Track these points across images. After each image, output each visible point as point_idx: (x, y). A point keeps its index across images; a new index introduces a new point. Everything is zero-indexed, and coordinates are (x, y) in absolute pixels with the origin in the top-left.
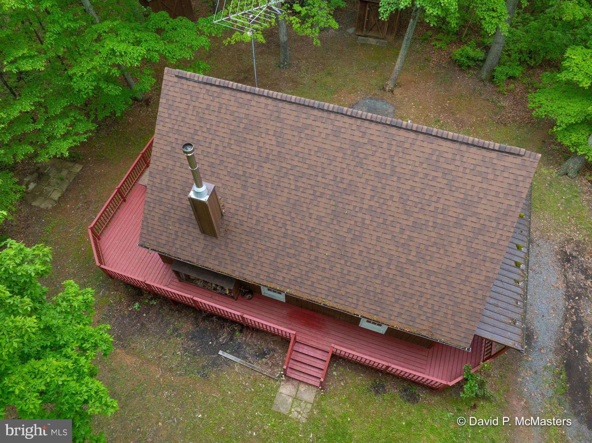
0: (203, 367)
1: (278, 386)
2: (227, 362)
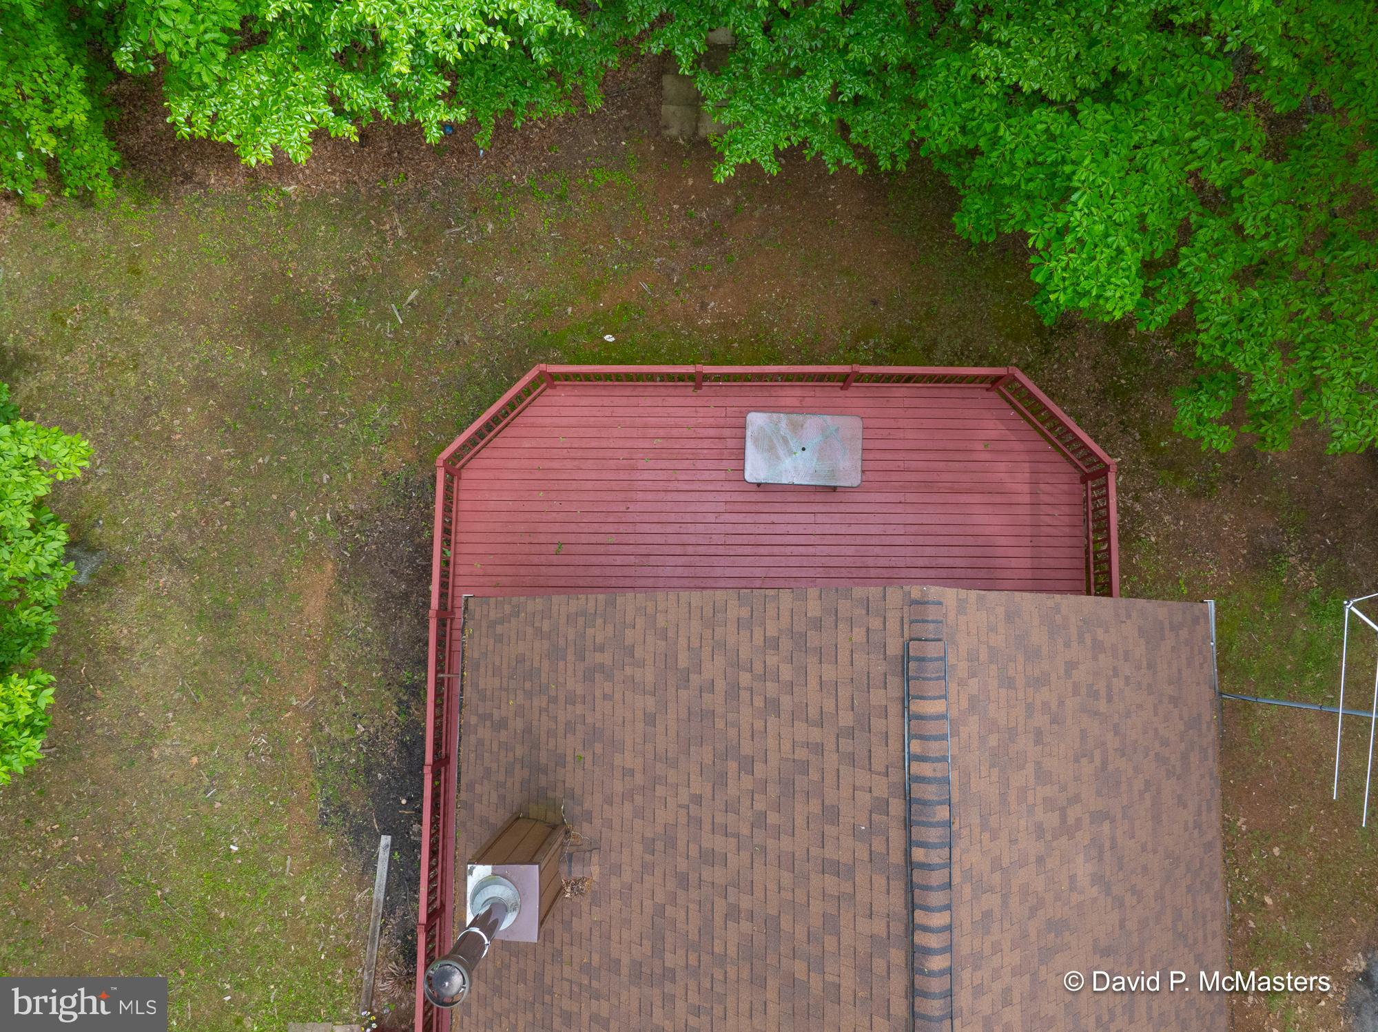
1: (346, 1021)
2: (370, 864)
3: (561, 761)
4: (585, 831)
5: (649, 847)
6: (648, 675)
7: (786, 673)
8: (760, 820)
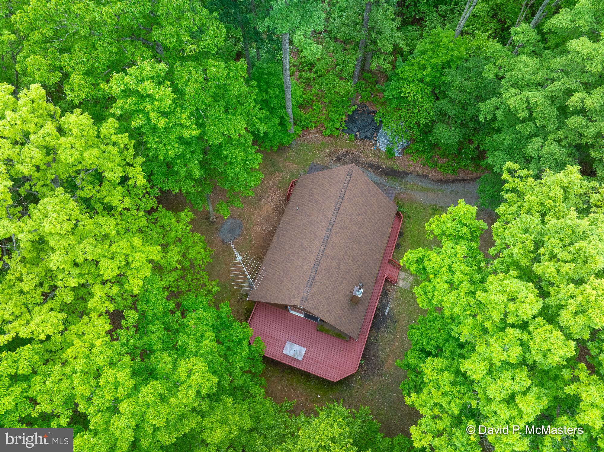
0: (392, 322)
1: (399, 287)
2: (389, 311)
3: (348, 309)
4: (347, 298)
5: (339, 293)
6: (333, 313)
7: (318, 305)
8: (326, 290)
